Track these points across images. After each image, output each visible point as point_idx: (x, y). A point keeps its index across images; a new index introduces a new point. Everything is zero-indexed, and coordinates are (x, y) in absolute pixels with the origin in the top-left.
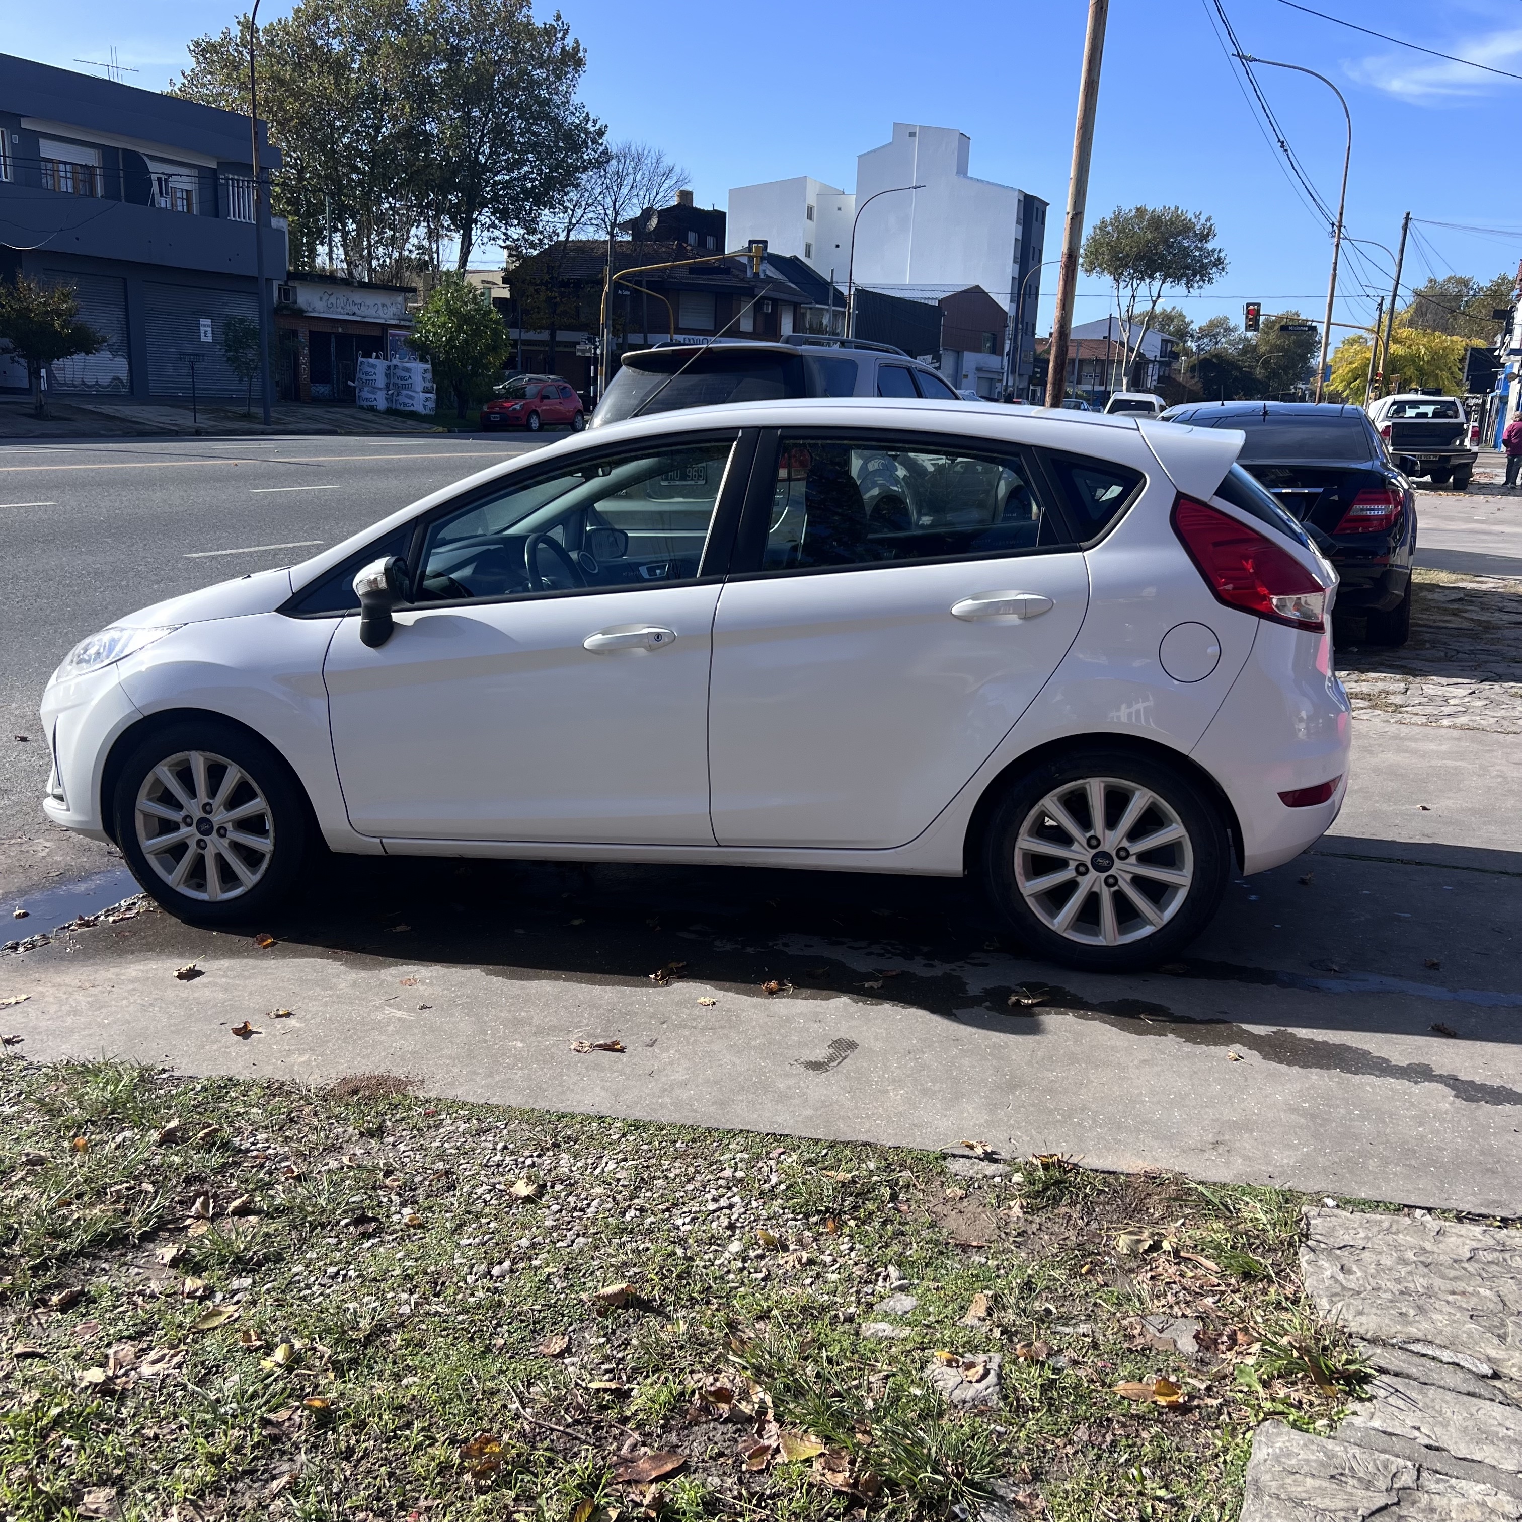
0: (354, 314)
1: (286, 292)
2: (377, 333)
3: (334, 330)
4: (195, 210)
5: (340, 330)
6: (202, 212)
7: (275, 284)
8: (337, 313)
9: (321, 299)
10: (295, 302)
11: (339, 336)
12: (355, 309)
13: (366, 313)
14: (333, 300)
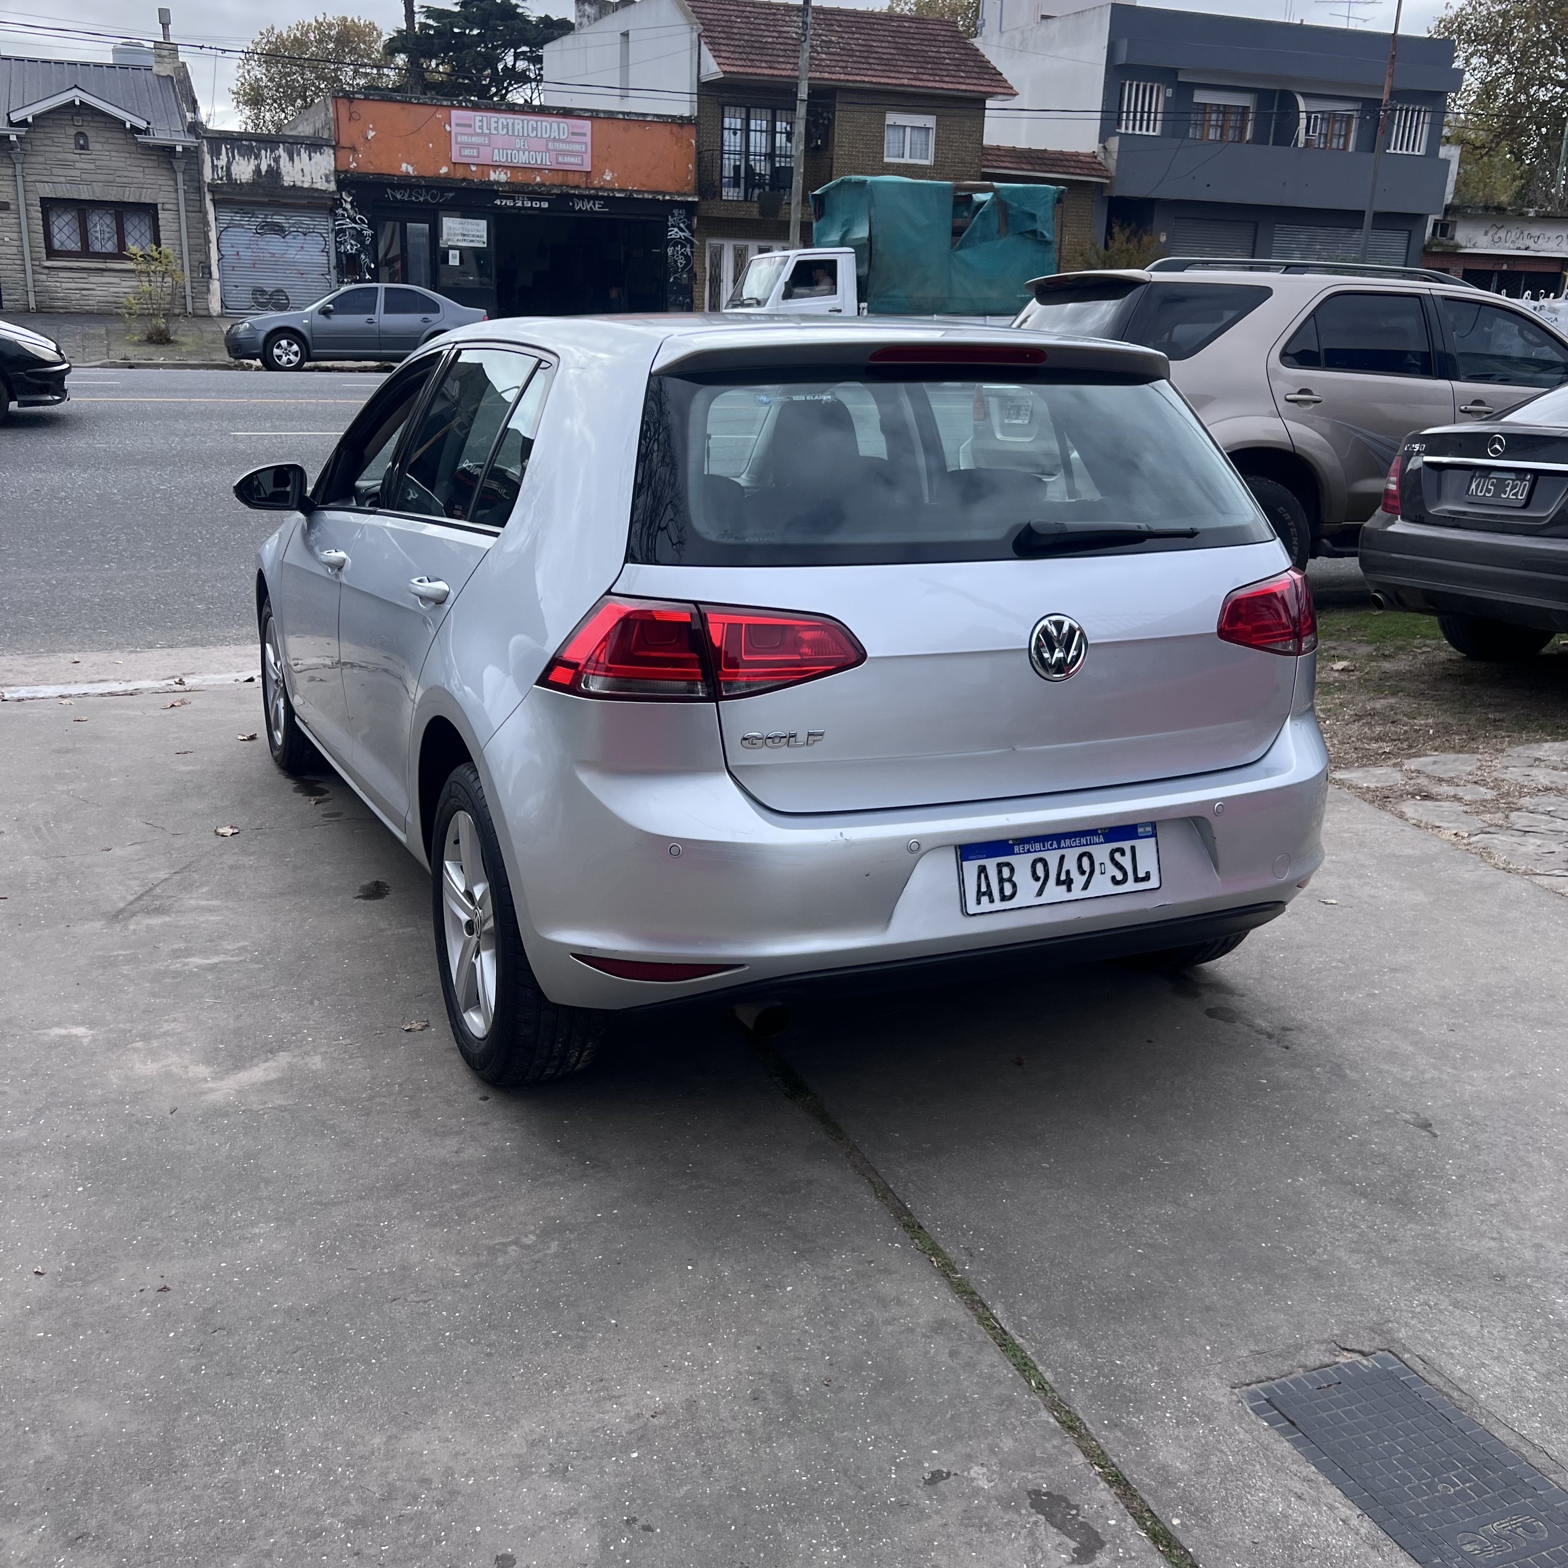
0: (1526, 249)
1: (1443, 228)
2: (1554, 269)
3: (1497, 268)
4: (1351, 148)
5: (1505, 267)
6: (1358, 148)
7: (1431, 220)
8: (1504, 248)
9: (1486, 234)
10: (1452, 238)
11: (1502, 273)
12: (1530, 243)
13: (1545, 246)
14: (1502, 234)
